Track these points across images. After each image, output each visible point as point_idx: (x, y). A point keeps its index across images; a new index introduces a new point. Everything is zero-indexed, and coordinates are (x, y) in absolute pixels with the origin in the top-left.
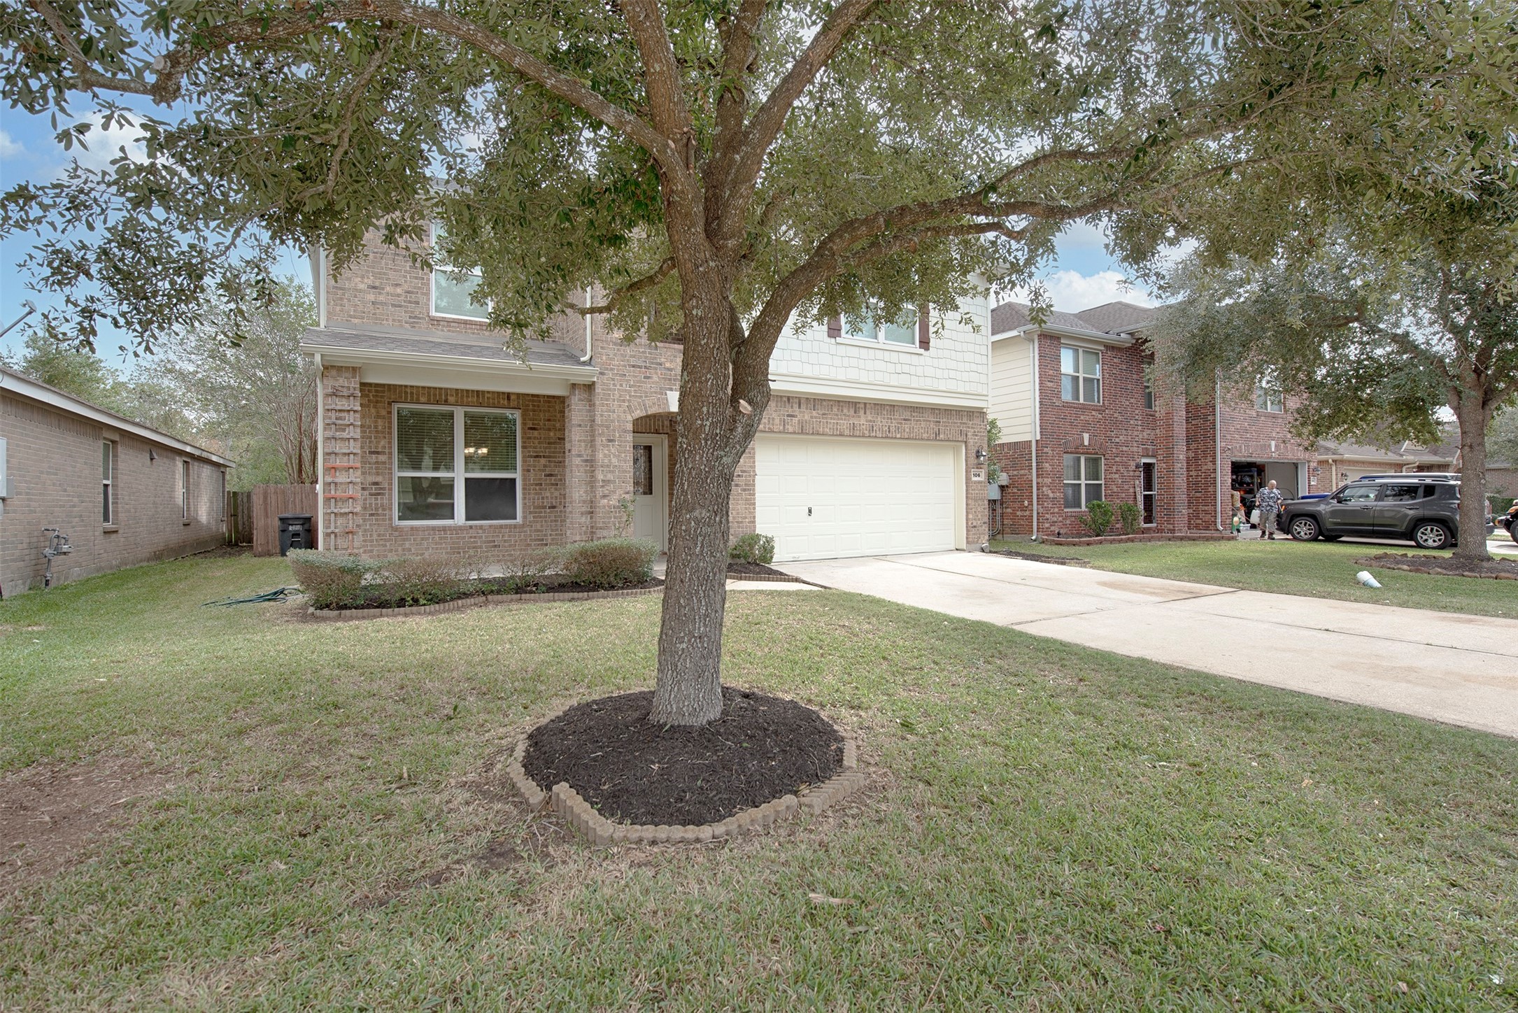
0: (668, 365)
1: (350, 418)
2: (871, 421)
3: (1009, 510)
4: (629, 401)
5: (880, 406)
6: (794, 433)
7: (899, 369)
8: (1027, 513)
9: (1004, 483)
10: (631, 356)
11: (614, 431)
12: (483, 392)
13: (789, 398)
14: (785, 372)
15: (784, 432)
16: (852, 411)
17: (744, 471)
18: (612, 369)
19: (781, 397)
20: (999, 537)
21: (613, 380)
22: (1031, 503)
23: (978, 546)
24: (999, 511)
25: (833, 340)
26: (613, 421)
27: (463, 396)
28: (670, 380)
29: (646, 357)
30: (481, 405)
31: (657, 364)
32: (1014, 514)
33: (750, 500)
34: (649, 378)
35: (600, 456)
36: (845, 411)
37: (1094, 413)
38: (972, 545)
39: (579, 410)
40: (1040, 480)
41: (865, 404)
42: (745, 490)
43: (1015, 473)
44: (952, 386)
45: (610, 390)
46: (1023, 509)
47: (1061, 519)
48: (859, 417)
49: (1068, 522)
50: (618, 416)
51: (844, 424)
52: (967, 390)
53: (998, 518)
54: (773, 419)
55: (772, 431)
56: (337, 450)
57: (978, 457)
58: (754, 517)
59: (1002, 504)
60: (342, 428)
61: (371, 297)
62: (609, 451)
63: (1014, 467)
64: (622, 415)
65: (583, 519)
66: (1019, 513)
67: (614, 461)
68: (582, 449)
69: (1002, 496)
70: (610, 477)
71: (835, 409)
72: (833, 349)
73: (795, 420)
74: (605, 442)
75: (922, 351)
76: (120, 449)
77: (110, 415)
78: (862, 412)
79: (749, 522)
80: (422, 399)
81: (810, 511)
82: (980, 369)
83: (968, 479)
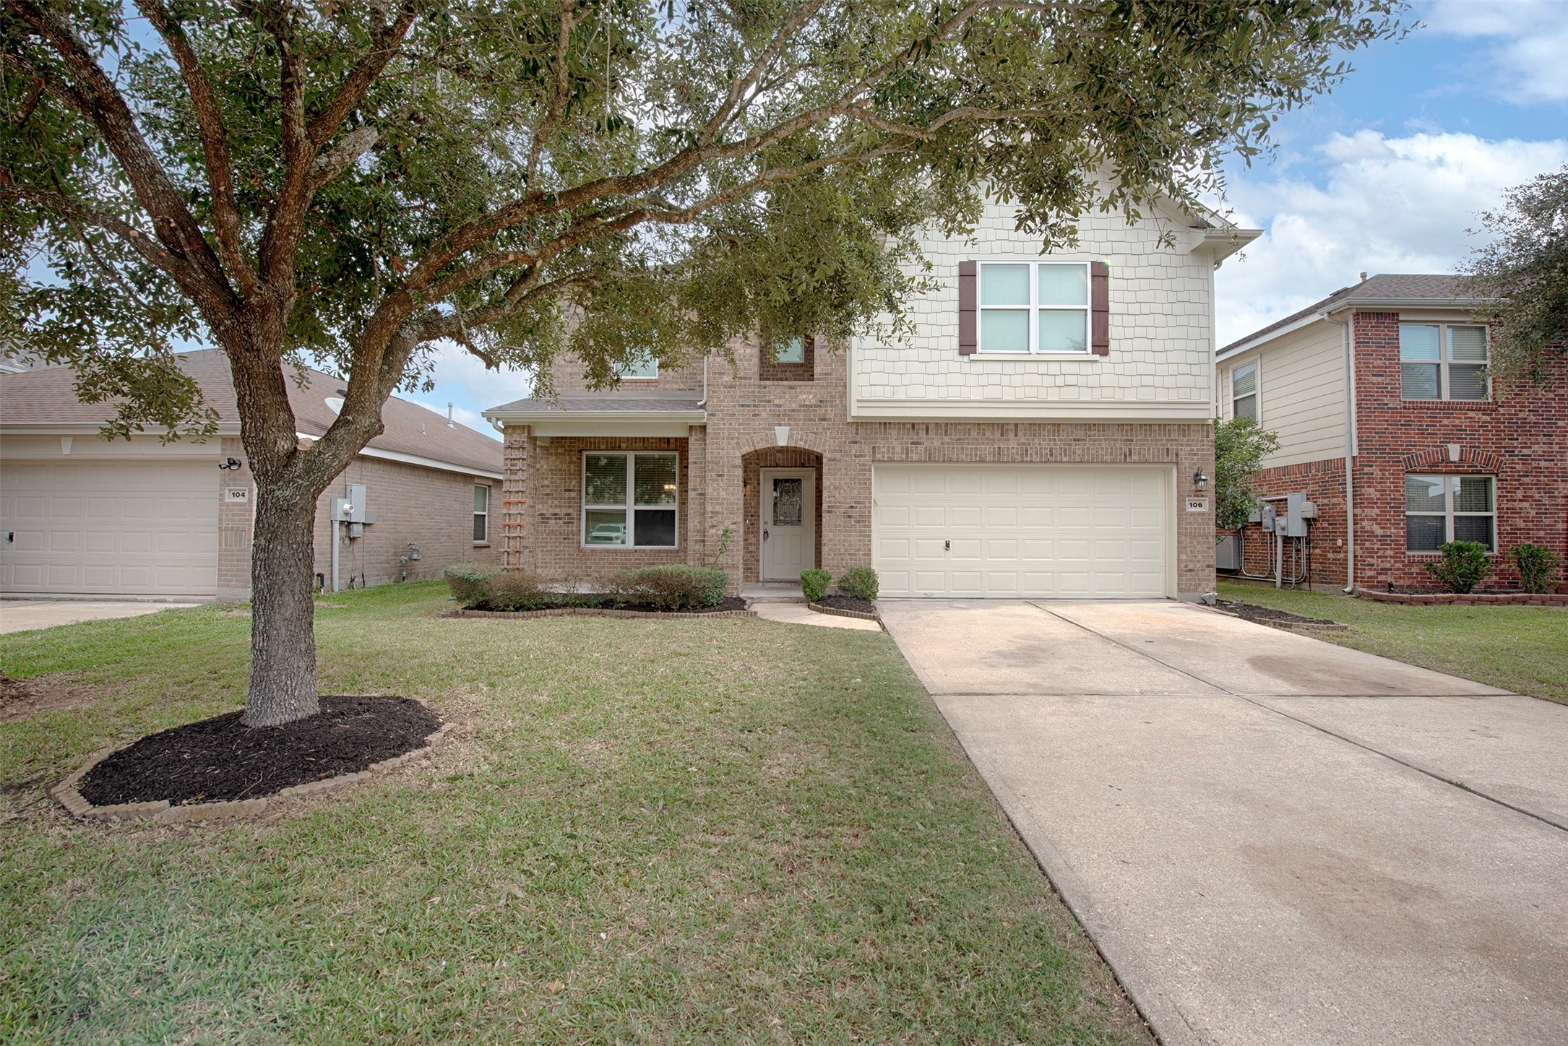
0: (777, 402)
1: (520, 464)
2: (1024, 444)
3: (1318, 551)
4: (738, 438)
5: (1036, 426)
6: (920, 461)
7: (1060, 381)
8: (1341, 556)
9: (1310, 515)
10: (741, 397)
11: (723, 466)
12: (648, 438)
13: (913, 426)
14: (903, 398)
15: (907, 461)
16: (998, 434)
17: (859, 503)
18: (722, 410)
19: (904, 424)
20: (1306, 585)
21: (723, 420)
22: (1345, 543)
23: (1197, 595)
24: (1304, 552)
25: (966, 358)
26: (722, 458)
27: (632, 443)
28: (779, 415)
29: (755, 397)
30: (646, 449)
31: (766, 401)
32: (1323, 556)
33: (865, 531)
34: (757, 415)
35: (710, 490)
36: (988, 434)
37: (1471, 414)
38: (1185, 592)
39: (695, 449)
40: (1358, 511)
41: (1016, 425)
42: (859, 522)
43: (1326, 501)
44: (1146, 395)
45: (720, 429)
46: (1337, 550)
47: (1399, 565)
48: (1008, 440)
49: (1414, 570)
50: (727, 453)
51: (986, 449)
52: (1173, 397)
53: (1303, 561)
54: (894, 448)
55: (891, 460)
56: (512, 489)
57: (1196, 481)
58: (870, 550)
59: (1308, 543)
60: (514, 472)
61: (569, 370)
62: (718, 485)
63: (1324, 494)
64: (731, 451)
65: (697, 547)
66: (1330, 555)
67: (723, 494)
68: (697, 484)
69: (1309, 532)
70: (718, 508)
71: (974, 434)
72: (967, 368)
73: (921, 448)
74: (714, 477)
75: (1097, 357)
76: (493, 489)
77: (472, 468)
78: (1011, 435)
79: (864, 555)
80: (602, 447)
81: (948, 545)
82: (1195, 370)
83: (1181, 510)
